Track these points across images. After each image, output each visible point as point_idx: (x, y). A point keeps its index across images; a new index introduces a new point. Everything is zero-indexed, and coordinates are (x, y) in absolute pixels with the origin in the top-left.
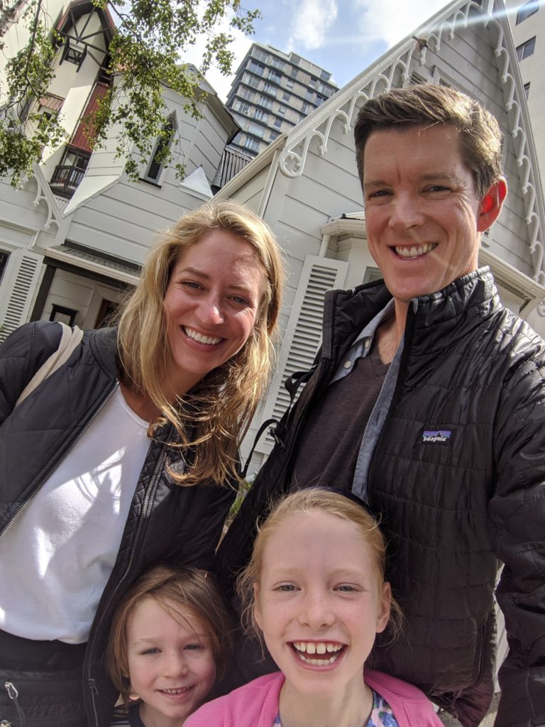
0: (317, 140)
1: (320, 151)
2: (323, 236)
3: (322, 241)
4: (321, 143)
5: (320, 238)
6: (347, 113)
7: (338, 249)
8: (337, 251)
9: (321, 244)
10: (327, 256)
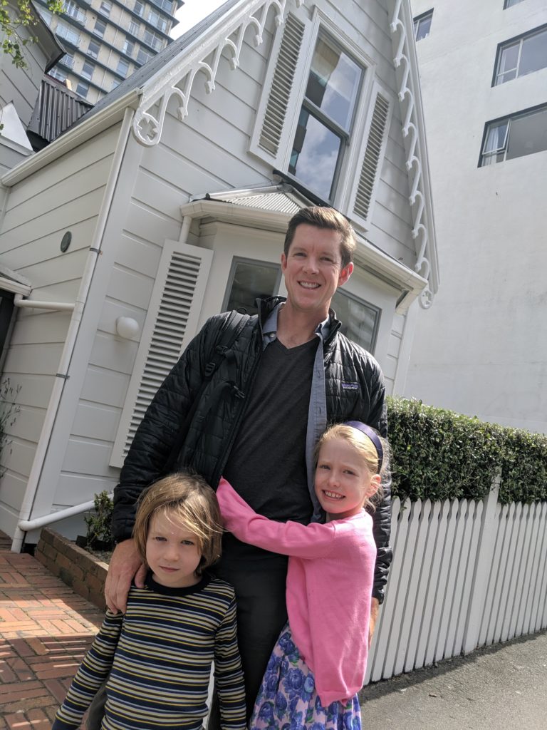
0: (176, 99)
1: (179, 113)
2: (183, 217)
3: (182, 223)
4: (181, 104)
5: (180, 219)
6: (212, 65)
7: (200, 233)
8: (200, 236)
9: (181, 227)
10: (188, 242)
